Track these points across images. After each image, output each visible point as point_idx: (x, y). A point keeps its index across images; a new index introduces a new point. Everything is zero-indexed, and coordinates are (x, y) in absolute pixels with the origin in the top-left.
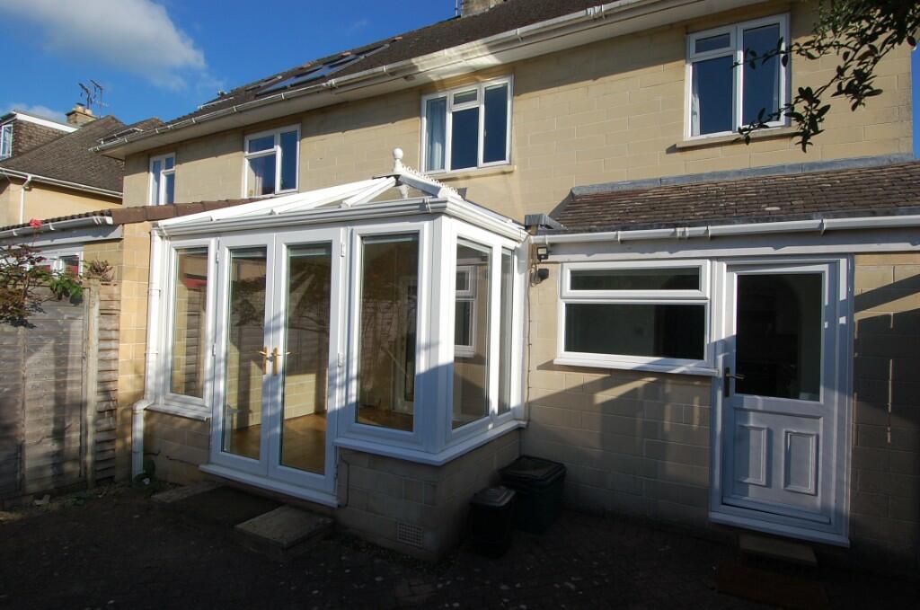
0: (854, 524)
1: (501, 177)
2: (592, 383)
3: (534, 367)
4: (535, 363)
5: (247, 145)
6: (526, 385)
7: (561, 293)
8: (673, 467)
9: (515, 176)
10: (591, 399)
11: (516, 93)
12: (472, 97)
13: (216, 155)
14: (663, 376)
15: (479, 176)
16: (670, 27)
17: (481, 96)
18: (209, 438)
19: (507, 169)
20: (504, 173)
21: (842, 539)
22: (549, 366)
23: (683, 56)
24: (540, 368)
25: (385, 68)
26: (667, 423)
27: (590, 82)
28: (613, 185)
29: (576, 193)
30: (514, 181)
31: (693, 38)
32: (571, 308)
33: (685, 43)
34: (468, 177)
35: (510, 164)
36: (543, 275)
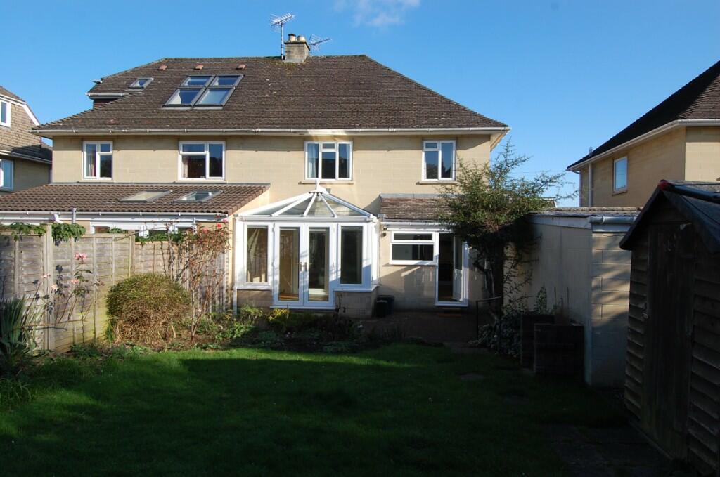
0: (469, 301)
1: (347, 185)
2: (402, 270)
3: (381, 265)
4: (382, 265)
5: (181, 147)
6: (379, 272)
7: (390, 241)
8: (426, 293)
9: (354, 186)
10: (400, 274)
11: (354, 149)
12: (332, 146)
13: (154, 149)
14: (422, 266)
15: (337, 184)
16: (417, 137)
17: (337, 146)
18: (272, 297)
19: (351, 182)
20: (349, 184)
21: (467, 305)
22: (387, 265)
23: (421, 148)
24: (384, 266)
25: (292, 130)
26: (423, 280)
27: (386, 151)
28: (396, 195)
29: (383, 197)
30: (354, 188)
31: (425, 142)
32: (394, 246)
33: (422, 143)
34: (331, 184)
35: (352, 180)
36: (385, 235)
